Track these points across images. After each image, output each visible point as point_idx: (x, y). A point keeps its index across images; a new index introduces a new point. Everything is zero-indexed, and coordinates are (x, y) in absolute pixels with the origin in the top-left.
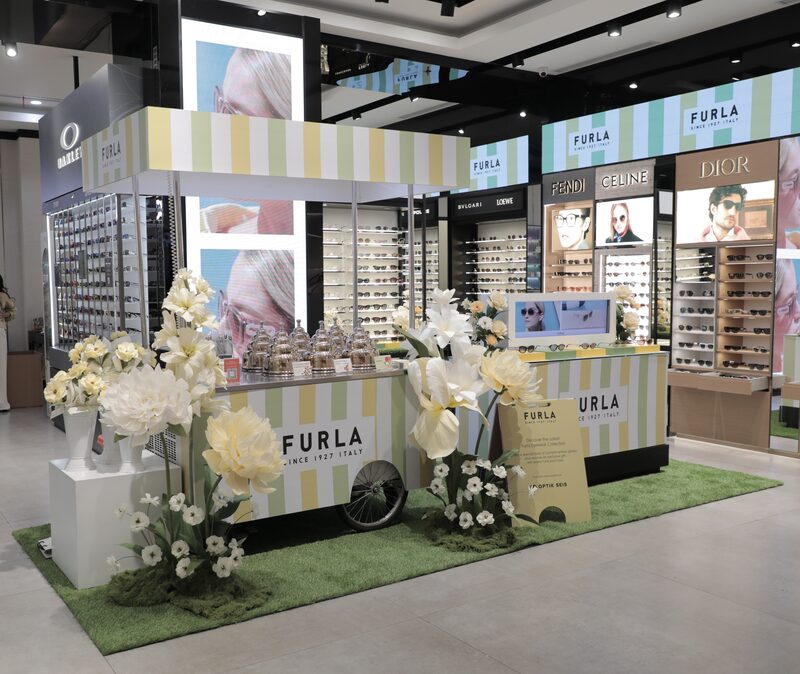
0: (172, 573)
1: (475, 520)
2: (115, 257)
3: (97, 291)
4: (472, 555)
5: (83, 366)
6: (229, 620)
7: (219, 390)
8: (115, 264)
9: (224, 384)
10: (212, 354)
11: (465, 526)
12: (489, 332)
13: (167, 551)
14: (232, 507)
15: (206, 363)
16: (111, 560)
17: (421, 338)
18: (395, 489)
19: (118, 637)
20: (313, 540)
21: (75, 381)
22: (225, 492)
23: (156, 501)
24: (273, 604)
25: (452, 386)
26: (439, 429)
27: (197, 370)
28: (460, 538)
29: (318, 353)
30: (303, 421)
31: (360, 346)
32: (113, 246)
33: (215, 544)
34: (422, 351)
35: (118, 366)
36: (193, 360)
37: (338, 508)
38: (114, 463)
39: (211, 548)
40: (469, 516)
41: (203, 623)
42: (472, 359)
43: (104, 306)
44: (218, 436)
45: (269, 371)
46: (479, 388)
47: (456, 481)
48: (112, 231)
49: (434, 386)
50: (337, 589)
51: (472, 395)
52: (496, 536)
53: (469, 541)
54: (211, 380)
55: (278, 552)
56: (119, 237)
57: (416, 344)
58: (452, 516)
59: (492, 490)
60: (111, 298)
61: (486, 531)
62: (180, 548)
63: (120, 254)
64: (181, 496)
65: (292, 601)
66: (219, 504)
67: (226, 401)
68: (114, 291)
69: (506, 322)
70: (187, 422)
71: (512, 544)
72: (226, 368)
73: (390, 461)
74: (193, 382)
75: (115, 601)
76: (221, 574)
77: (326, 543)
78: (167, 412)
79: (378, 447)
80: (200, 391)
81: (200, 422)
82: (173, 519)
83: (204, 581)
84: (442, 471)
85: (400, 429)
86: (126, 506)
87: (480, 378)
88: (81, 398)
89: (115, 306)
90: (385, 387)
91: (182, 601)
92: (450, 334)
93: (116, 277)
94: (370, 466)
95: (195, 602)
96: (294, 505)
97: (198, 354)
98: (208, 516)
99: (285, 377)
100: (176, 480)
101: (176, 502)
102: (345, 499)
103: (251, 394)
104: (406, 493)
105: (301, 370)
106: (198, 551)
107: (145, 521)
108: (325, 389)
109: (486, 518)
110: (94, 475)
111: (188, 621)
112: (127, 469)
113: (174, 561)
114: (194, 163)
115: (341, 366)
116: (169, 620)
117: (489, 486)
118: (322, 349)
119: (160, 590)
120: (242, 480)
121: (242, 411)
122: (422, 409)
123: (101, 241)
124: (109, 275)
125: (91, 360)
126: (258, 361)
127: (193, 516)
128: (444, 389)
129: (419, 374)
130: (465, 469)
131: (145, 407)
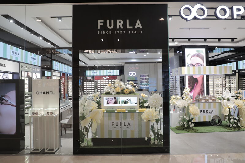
0: (184, 126)
1: (232, 125)
2: (175, 83)
3: (172, 88)
4: (232, 131)
5: (173, 99)
6: (192, 133)
7: (191, 103)
8: (175, 84)
9: (192, 102)
10: (190, 98)
11: (231, 126)
12: (239, 96)
13: (184, 123)
14: (192, 119)
15: (189, 99)
16: (176, 124)
17: (223, 97)
18: (219, 120)
19: (177, 132)
20: (205, 126)
21: (172, 101)
22: (192, 117)
23: (182, 117)
24: (198, 132)
25: (228, 104)
26: (226, 111)
27: (188, 100)
28: (230, 128)
29: (206, 99)
30: (204, 108)
31: (214, 98)
32: (175, 82)
33: (190, 123)
34: (224, 99)
35: (177, 99)
36: (187, 99)
37: (209, 122)
38: (176, 112)
39: (189, 123)
40: (231, 125)
41: (188, 132)
42: (233, 101)
43: (173, 91)
44: (191, 109)
45: (199, 101)
46: (234, 105)
47: (229, 119)
48: (174, 79)
49: (225, 104)
50: (208, 132)
51: (232, 106)
52: (236, 129)
53: (231, 129)
54: (190, 101)
55: (199, 127)
56: (176, 80)
57: (223, 98)
58: (229, 125)
59: (236, 121)
60: (174, 90)
61: (235, 128)
62: (185, 123)
63: (176, 83)
64: (186, 116)
65: (201, 132)
66: (191, 119)
67: (192, 104)
68: (175, 88)
69: (242, 95)
70: (187, 107)
71: (239, 130)
72: (192, 100)
73: (218, 115)
74: (187, 102)
75: (177, 129)
76: (191, 127)
77: (207, 127)
78: (184, 105)
79: (216, 113)
80: (188, 103)
81: (188, 107)
82: (184, 119)
83: (189, 127)
84: (227, 118)
85: (220, 111)
86: (178, 117)
87: (234, 103)
88: (172, 103)
89: (175, 91)
90: (217, 104)
91: (186, 130)
92: (228, 96)
93: (175, 86)
94: (215, 116)
95: (187, 130)
96: (202, 120)
97: (188, 98)
98: (189, 119)
99: (201, 102)
100: (185, 115)
101: (185, 117)
102: (211, 121)
103: (195, 104)
104: (221, 121)
105: (203, 101)
106: (188, 124)
107: (181, 119)
108: (207, 104)
109: (234, 125)
110: (174, 113)
111: (186, 132)
112: (178, 113)
113: (184, 125)
114: (188, 73)
115: (210, 101)
116: (184, 131)
117: (235, 121)
118: (207, 98)
119: (183, 128)
120: (194, 115)
121: (194, 106)
122: (223, 108)
123: (173, 81)
124: (174, 86)
125: (174, 98)
126: (197, 100)
127: (187, 119)
128: (227, 105)
129: (222, 102)
130: (231, 117)
131: (181, 104)
